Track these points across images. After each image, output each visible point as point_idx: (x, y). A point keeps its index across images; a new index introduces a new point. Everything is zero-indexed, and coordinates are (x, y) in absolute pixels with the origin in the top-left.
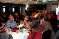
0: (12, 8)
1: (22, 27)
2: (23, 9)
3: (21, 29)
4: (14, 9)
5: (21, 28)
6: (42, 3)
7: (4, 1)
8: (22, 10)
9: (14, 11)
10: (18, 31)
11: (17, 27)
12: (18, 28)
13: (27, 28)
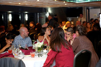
0: (24, 14)
1: (40, 46)
2: (43, 16)
3: (39, 51)
4: (27, 15)
5: (39, 49)
6: (74, 6)
7: (10, 3)
8: (40, 18)
9: (27, 19)
10: (34, 53)
11: (32, 47)
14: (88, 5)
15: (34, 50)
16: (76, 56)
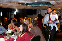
2: (12, 14)
4: (2, 13)
5: (9, 34)
6: (32, 8)
12: (6, 34)
13: (16, 34)
14: (40, 8)
15: (6, 35)
16: (31, 39)
